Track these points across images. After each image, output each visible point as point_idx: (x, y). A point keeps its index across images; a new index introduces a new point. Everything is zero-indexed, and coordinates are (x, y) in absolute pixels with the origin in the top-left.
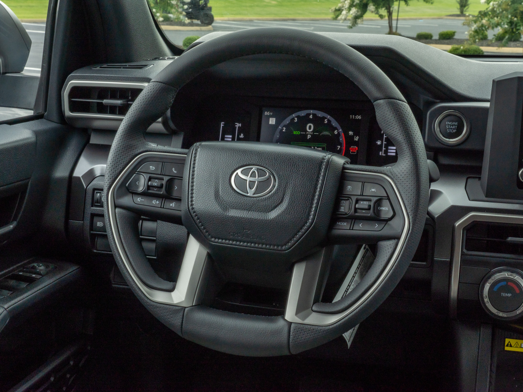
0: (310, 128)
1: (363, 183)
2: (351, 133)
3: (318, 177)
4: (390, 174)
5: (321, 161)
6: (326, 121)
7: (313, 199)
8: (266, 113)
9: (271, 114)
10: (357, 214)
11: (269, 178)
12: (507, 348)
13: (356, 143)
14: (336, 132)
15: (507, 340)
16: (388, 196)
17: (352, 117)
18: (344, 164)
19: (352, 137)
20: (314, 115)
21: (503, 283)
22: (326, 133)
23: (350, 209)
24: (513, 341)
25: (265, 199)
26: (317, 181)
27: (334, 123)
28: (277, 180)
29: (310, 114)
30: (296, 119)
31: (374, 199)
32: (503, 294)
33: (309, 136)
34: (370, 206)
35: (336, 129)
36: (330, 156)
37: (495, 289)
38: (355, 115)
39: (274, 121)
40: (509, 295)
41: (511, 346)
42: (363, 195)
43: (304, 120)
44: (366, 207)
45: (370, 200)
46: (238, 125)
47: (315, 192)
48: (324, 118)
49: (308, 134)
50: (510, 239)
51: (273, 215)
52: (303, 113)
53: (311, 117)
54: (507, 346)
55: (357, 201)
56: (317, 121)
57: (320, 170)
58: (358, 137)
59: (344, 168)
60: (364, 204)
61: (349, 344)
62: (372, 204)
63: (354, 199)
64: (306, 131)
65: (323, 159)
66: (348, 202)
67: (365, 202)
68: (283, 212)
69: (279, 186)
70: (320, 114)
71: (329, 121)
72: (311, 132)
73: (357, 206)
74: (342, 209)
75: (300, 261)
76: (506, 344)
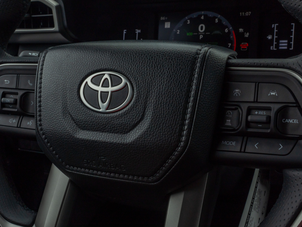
0: (202, 28)
1: (257, 84)
2: (241, 30)
3: (191, 81)
4: (298, 69)
5: (194, 57)
6: (217, 21)
7: (185, 114)
8: (162, 18)
9: (166, 18)
10: (250, 130)
11: (126, 84)
13: (246, 40)
14: (226, 30)
16: (297, 102)
17: (242, 14)
18: (229, 58)
19: (243, 34)
20: (205, 16)
22: (218, 32)
23: (239, 123)
25: (121, 116)
26: (190, 86)
27: (225, 22)
28: (135, 89)
29: (201, 16)
30: (189, 21)
31: (275, 107)
33: (201, 37)
34: (269, 117)
35: (226, 27)
38: (245, 12)
39: (169, 25)
42: (257, 102)
43: (196, 22)
44: (264, 119)
45: (269, 109)
46: (138, 31)
47: (187, 102)
48: (215, 18)
49: (200, 35)
51: (131, 137)
52: (195, 15)
53: (202, 18)
55: (249, 111)
56: (208, 22)
58: (248, 34)
59: (228, 64)
60: (259, 115)
62: (272, 114)
63: (245, 107)
64: (198, 32)
65: (197, 54)
66: (236, 112)
67: (261, 113)
69: (138, 96)
70: (211, 14)
71: (219, 20)
72: (203, 32)
73: (250, 118)
74: (228, 123)
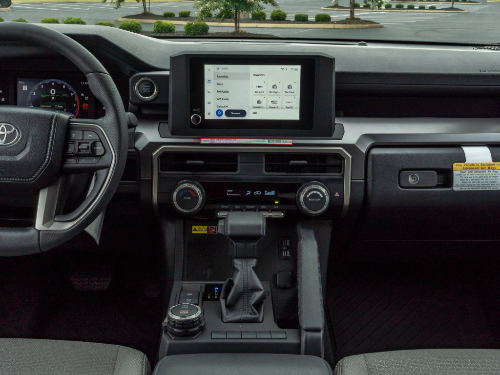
0: (53, 92)
1: (83, 131)
2: (82, 95)
3: (50, 129)
4: (101, 125)
5: (51, 118)
6: (64, 87)
7: (48, 145)
8: (20, 82)
9: (24, 83)
10: (80, 153)
11: (15, 131)
12: (193, 232)
13: (86, 102)
14: (72, 94)
15: (193, 227)
16: (100, 140)
17: (83, 83)
18: (70, 118)
19: (84, 98)
20: (55, 83)
21: (186, 191)
22: (65, 95)
23: (75, 150)
24: (197, 227)
25: (13, 147)
26: (50, 131)
27: (70, 88)
28: (20, 131)
29: (52, 82)
30: (42, 86)
31: (91, 142)
32: (186, 198)
33: (53, 98)
34: (88, 147)
35: (71, 92)
36: (58, 113)
37: (180, 195)
38: (85, 82)
39: (26, 88)
40: (189, 198)
41: (196, 230)
42: (83, 140)
43: (48, 87)
44: (86, 147)
45: (88, 143)
47: (49, 139)
48: (62, 84)
49: (52, 96)
50: (188, 162)
51: (20, 157)
52: (47, 82)
53: (53, 84)
54: (194, 230)
55: (80, 144)
56: (58, 87)
57: (51, 124)
58: (87, 98)
59: (69, 122)
60: (84, 146)
61: (98, 242)
62: (90, 145)
63: (77, 142)
64: (50, 94)
65: (53, 116)
66: (73, 145)
67: (85, 145)
68: (27, 155)
69: (22, 136)
70: (59, 82)
71: (66, 86)
72: (54, 95)
73: (80, 147)
74: (70, 150)
75: (43, 187)
76: (193, 229)
